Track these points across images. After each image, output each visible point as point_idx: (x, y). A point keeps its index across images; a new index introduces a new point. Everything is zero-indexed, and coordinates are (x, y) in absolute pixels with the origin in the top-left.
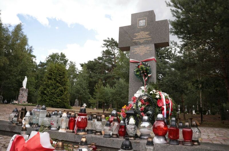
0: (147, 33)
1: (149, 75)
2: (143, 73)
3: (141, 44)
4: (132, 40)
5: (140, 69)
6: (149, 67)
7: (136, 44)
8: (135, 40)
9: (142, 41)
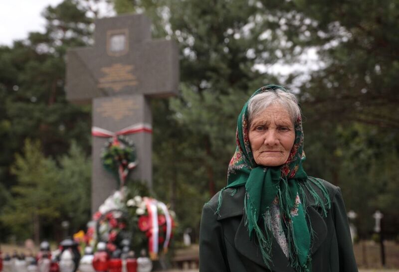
0: (129, 68)
1: (131, 165)
2: (120, 160)
3: (115, 94)
4: (97, 82)
5: (113, 153)
6: (133, 146)
7: (105, 93)
8: (104, 83)
9: (117, 87)
